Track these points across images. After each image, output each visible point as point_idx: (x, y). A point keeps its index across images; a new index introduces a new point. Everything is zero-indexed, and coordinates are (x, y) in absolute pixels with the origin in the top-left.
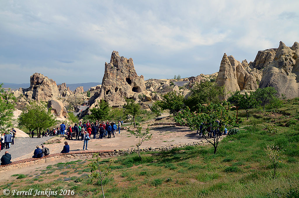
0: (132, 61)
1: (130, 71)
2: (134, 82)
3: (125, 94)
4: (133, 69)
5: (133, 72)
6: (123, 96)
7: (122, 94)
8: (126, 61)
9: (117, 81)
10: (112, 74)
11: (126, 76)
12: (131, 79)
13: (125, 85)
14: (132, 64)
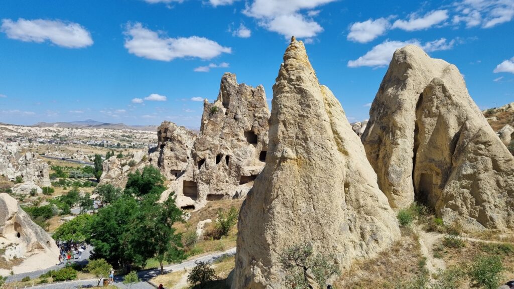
0: (262, 91)
1: (256, 115)
2: (263, 140)
3: (238, 168)
5: (260, 118)
7: (231, 169)
8: (248, 93)
9: (222, 138)
10: (212, 125)
11: (243, 128)
12: (256, 134)
13: (240, 147)
14: (262, 98)
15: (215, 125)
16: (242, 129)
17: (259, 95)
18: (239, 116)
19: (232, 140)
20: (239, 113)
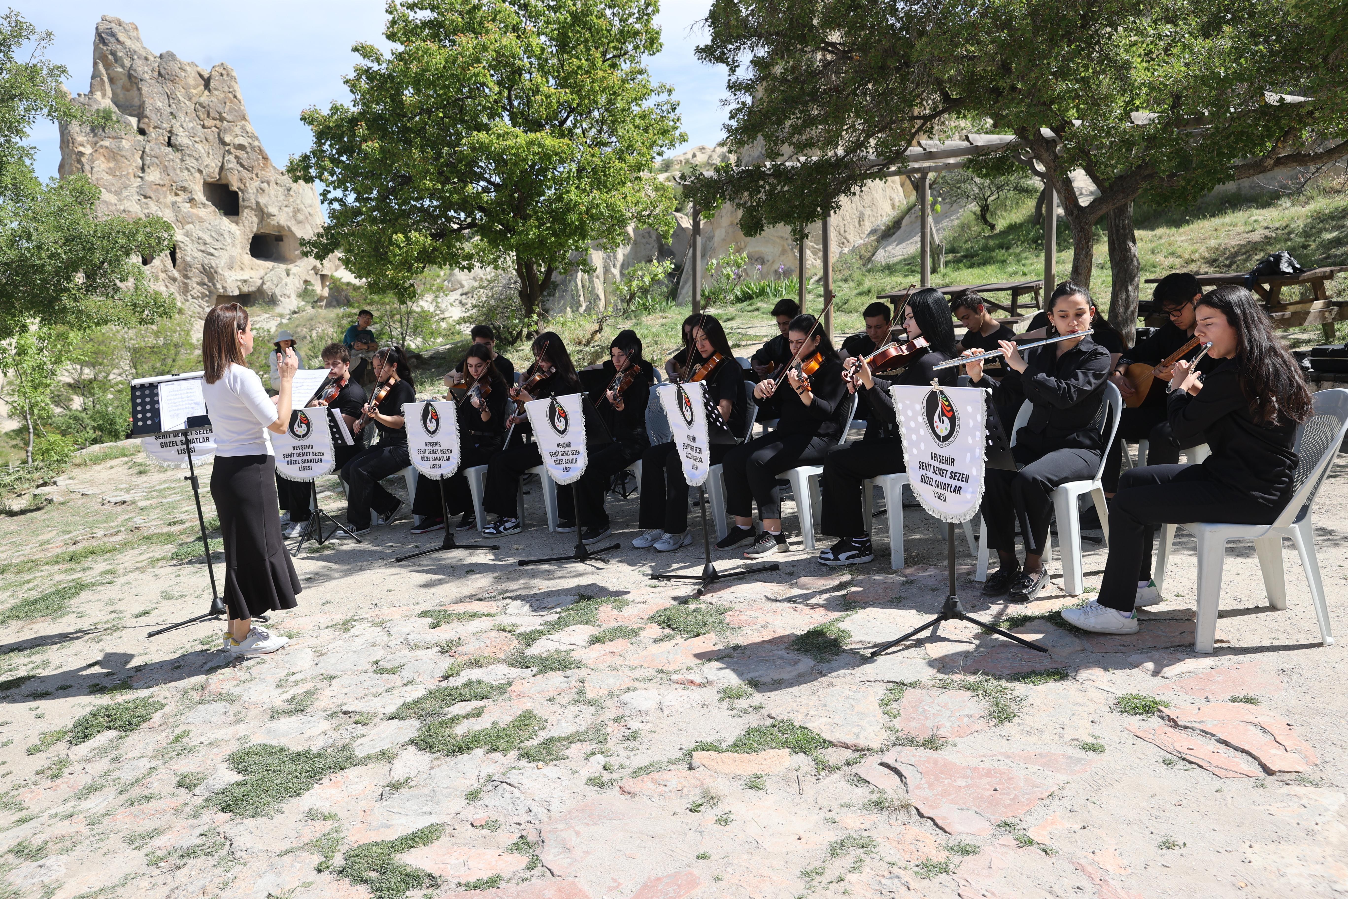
0: (233, 78)
1: (227, 139)
2: (258, 203)
3: (209, 274)
4: (243, 128)
5: (241, 147)
6: (197, 290)
7: (186, 277)
8: (191, 81)
9: (146, 197)
10: (108, 160)
11: (200, 171)
12: (235, 188)
13: (201, 220)
14: (235, 97)
15: (114, 159)
16: (197, 175)
17: (226, 89)
18: (182, 139)
19: (174, 204)
20: (178, 130)
